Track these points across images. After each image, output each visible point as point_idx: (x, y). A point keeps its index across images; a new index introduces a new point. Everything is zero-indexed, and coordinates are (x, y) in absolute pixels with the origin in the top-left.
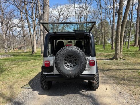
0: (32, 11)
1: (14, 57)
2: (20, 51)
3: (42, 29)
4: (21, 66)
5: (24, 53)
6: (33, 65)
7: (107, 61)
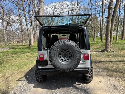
0: (29, 8)
1: (13, 50)
2: (18, 44)
3: (38, 25)
4: (18, 58)
5: (22, 47)
6: (29, 57)
7: (98, 53)
